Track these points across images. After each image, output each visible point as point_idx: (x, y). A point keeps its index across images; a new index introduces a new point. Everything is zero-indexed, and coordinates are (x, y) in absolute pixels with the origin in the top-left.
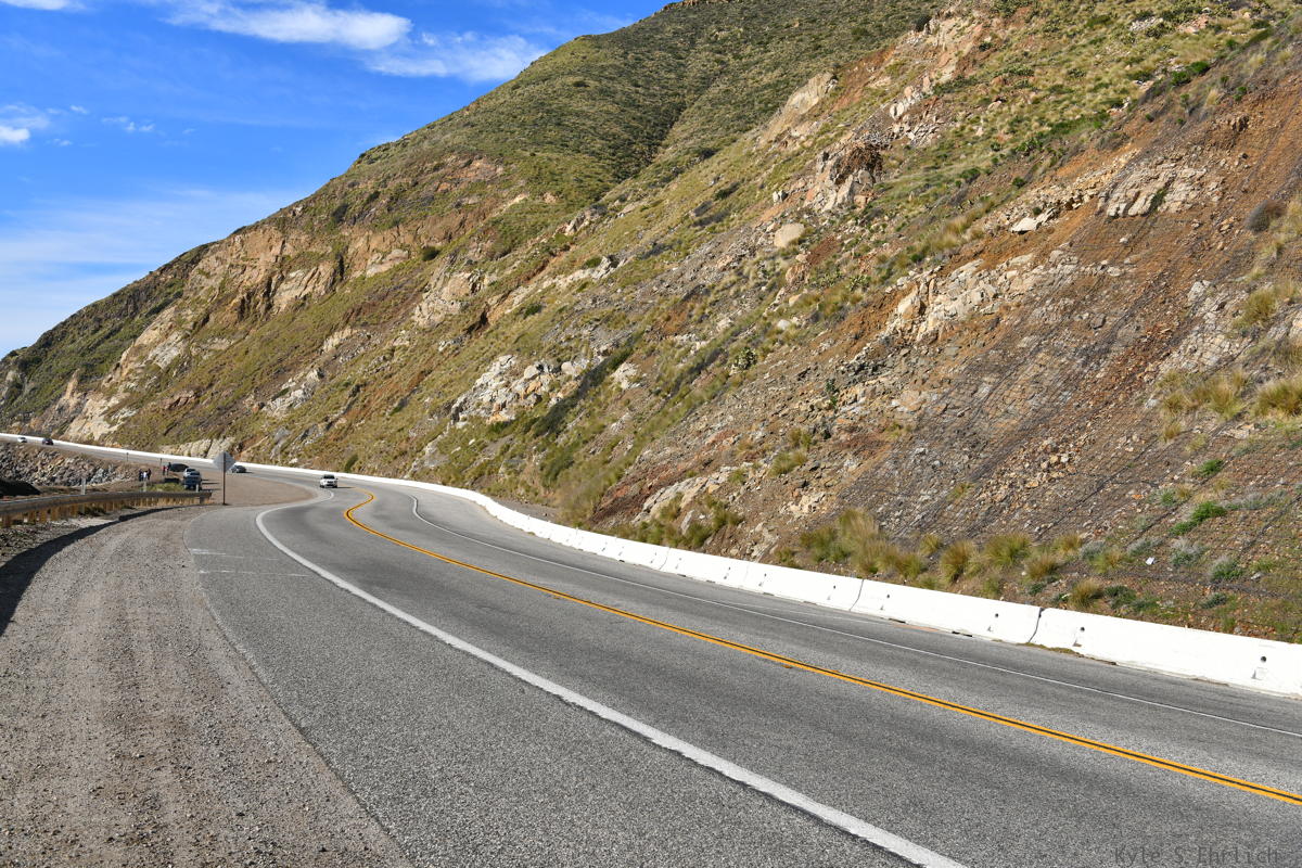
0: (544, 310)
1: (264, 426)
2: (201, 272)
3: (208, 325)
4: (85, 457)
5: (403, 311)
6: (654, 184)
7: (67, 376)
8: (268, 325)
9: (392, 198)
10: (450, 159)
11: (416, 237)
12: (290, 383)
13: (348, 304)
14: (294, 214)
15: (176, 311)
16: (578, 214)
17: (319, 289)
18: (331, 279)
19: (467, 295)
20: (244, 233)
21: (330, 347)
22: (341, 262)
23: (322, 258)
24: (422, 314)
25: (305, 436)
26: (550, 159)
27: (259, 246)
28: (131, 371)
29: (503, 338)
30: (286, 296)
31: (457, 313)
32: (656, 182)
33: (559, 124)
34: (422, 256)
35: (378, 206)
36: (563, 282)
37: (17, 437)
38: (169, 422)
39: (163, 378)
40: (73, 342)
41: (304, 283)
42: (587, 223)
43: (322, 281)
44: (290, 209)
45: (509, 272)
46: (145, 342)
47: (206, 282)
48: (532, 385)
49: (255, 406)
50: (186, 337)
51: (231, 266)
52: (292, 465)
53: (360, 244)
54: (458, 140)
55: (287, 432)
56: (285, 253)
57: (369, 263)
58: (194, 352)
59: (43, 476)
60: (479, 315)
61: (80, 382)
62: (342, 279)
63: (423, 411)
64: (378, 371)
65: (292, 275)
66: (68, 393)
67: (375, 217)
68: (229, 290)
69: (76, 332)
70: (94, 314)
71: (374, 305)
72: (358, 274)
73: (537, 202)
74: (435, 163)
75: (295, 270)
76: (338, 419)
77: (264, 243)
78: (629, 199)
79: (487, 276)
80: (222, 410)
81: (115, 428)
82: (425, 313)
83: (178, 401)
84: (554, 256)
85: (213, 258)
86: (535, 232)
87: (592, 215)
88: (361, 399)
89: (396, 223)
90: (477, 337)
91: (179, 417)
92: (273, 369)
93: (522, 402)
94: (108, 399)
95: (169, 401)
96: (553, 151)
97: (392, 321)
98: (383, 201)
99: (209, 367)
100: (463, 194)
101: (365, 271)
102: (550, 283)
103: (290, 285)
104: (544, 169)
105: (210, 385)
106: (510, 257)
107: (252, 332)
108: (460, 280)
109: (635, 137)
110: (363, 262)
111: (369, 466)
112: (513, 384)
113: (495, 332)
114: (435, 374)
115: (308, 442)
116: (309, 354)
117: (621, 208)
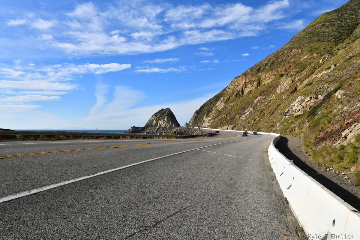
0: (314, 84)
1: (240, 122)
2: (228, 88)
3: (230, 100)
5: (274, 90)
6: (350, 43)
7: (204, 114)
8: (242, 98)
9: (271, 64)
10: (286, 51)
11: (278, 72)
12: (246, 111)
13: (261, 91)
15: (223, 98)
16: (324, 57)
17: (254, 88)
18: (257, 86)
19: (291, 83)
20: (237, 78)
21: (256, 101)
22: (259, 81)
23: (254, 81)
24: (278, 91)
25: (249, 123)
26: (315, 45)
27: (240, 81)
28: (214, 111)
30: (246, 91)
31: (288, 88)
33: (317, 36)
34: (279, 76)
36: (319, 75)
39: (220, 112)
41: (250, 87)
42: (327, 58)
43: (255, 86)
44: (247, 71)
45: (303, 76)
46: (217, 105)
47: (229, 91)
48: (308, 103)
49: (238, 117)
50: (225, 103)
51: (235, 86)
53: (263, 76)
54: (288, 46)
55: (245, 123)
56: (246, 81)
57: (266, 80)
58: (226, 106)
60: (294, 88)
61: (206, 115)
62: (259, 85)
63: (278, 114)
64: (267, 106)
65: (248, 86)
66: (204, 118)
67: (267, 69)
68: (234, 91)
72: (263, 84)
73: (311, 56)
74: (282, 53)
76: (257, 119)
77: (241, 80)
78: (340, 49)
79: (296, 78)
80: (231, 119)
81: (210, 124)
82: (279, 90)
83: (223, 117)
84: (316, 69)
85: (231, 85)
86: (310, 64)
87: (328, 56)
88: (262, 113)
89: (272, 69)
90: (294, 94)
91: (222, 121)
93: (305, 108)
94: (210, 118)
95: (221, 118)
96: (315, 43)
97: (271, 93)
98: (269, 65)
99: (229, 109)
100: (290, 59)
101: (265, 82)
102: (315, 76)
103: (247, 88)
104: (313, 48)
105: (229, 113)
106: (303, 72)
107: (239, 100)
108: (289, 80)
109: (342, 34)
110: (264, 80)
111: (263, 130)
112: (302, 104)
113: (299, 92)
114: (282, 105)
115: (249, 125)
116: (251, 104)
117: (337, 52)
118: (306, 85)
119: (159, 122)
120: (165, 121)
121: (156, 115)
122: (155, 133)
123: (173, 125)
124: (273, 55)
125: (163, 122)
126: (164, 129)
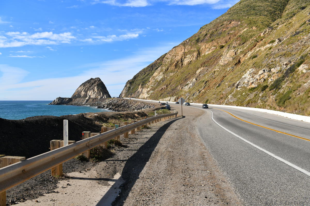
0: (258, 57)
1: (183, 93)
2: (166, 58)
3: (168, 70)
4: (143, 102)
5: (216, 62)
6: (287, 19)
7: (139, 85)
8: (182, 69)
9: (211, 35)
10: (225, 23)
11: (218, 43)
12: (189, 82)
13: (201, 62)
14: (187, 42)
15: (161, 68)
16: (265, 30)
17: (194, 59)
18: (197, 56)
19: (234, 55)
20: (175, 48)
21: (198, 72)
22: (199, 52)
23: (194, 51)
24: (222, 62)
25: (194, 95)
26: (253, 18)
28: (152, 82)
29: (247, 65)
30: (186, 62)
31: (232, 60)
32: (288, 18)
33: (253, 10)
34: (220, 48)
35: (207, 37)
36: (263, 49)
37: (129, 98)
38: (161, 93)
39: (159, 83)
40: (140, 77)
41: (190, 58)
42: (267, 32)
43: (194, 57)
44: (186, 41)
45: (245, 48)
46: (155, 76)
47: (167, 61)
48: (262, 76)
49: (181, 88)
50: (164, 73)
51: (173, 56)
52: (191, 102)
53: (203, 47)
54: (226, 18)
55: (189, 94)
56: (185, 51)
57: (206, 51)
58: (166, 77)
59: (134, 107)
60: (238, 60)
61: (142, 86)
62: (199, 56)
63: (226, 86)
64: (211, 77)
65: (187, 56)
66: (139, 88)
67: (207, 40)
68: (173, 61)
69: (140, 75)
70: (144, 71)
72: (203, 54)
73: (251, 29)
74: (221, 24)
76: (202, 90)
77: (180, 50)
78: (280, 24)
79: (239, 50)
80: (173, 90)
82: (222, 61)
83: (163, 88)
84: (258, 42)
85: (169, 55)
86: (252, 37)
87: (269, 30)
88: (207, 85)
89: (212, 40)
90: (238, 66)
91: (163, 92)
92: (184, 79)
93: (259, 81)
94: (147, 89)
95: (160, 88)
96: (253, 16)
97: (213, 65)
98: (209, 36)
99: (169, 80)
100: (229, 31)
101: (205, 53)
102: (259, 49)
103: (187, 59)
104: (252, 21)
105: (170, 84)
106: (245, 44)
107: (179, 71)
108: (232, 52)
109: (276, 10)
110: (204, 51)
111: (212, 102)
112: (255, 76)
113: (244, 64)
114: (228, 76)
115: (195, 96)
116: (193, 75)
117: (277, 27)
118: (250, 58)
119: (88, 93)
120: (95, 92)
121: (85, 85)
122: (84, 105)
123: (104, 96)
124: (212, 26)
125: (93, 92)
126: (95, 100)
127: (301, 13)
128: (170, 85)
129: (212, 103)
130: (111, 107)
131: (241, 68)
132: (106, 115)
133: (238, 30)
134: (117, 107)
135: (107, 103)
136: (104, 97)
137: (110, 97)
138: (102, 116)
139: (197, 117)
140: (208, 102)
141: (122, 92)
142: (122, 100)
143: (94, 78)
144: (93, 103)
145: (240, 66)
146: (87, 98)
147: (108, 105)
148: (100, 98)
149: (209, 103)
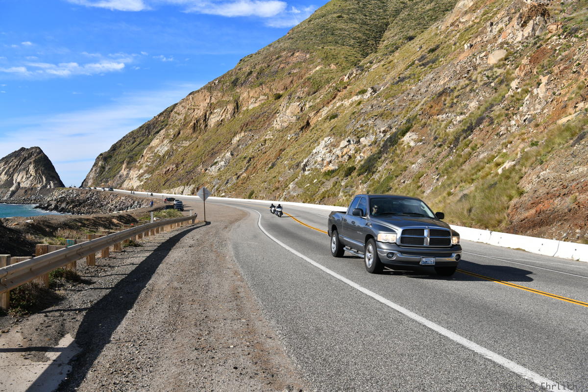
0: (340, 117)
1: (208, 179)
2: (176, 113)
3: (180, 136)
5: (267, 123)
6: (386, 54)
7: (122, 163)
8: (206, 134)
9: (258, 73)
10: (284, 54)
11: (271, 90)
12: (218, 159)
13: (242, 122)
14: (215, 84)
15: (166, 131)
17: (227, 116)
18: (233, 112)
19: (299, 113)
20: (193, 94)
21: (235, 141)
22: (237, 104)
23: (228, 102)
24: (277, 124)
25: (227, 183)
26: (331, 49)
27: (200, 100)
28: (148, 158)
29: (320, 131)
30: (213, 120)
31: (295, 121)
33: (333, 34)
34: (274, 98)
35: (252, 77)
36: (347, 103)
37: (101, 189)
38: (165, 179)
39: (162, 160)
40: (124, 148)
41: (221, 114)
42: (354, 75)
43: (229, 113)
44: (213, 82)
45: (318, 100)
46: (153, 145)
47: (178, 119)
48: (345, 150)
49: (203, 170)
50: (171, 141)
51: (189, 109)
52: (222, 197)
53: (245, 95)
54: (286, 45)
55: (218, 181)
56: (212, 102)
57: (250, 103)
58: (174, 148)
59: (112, 205)
60: (306, 121)
61: (128, 164)
62: (238, 111)
63: (285, 167)
64: (259, 151)
65: (215, 111)
66: (123, 170)
67: (251, 82)
68: (188, 120)
69: (125, 144)
70: (132, 136)
71: (254, 121)
72: (245, 109)
73: (327, 68)
74: (277, 56)
75: (216, 109)
76: (242, 174)
77: (202, 98)
78: (374, 62)
79: (307, 104)
80: (188, 173)
81: (142, 183)
82: (279, 122)
83: (169, 170)
84: (339, 91)
85: (180, 106)
86: (329, 82)
87: (357, 71)
89: (261, 84)
90: (306, 132)
91: (169, 177)
92: (210, 153)
93: (340, 159)
94: (139, 171)
95: (165, 170)
96: (332, 46)
97: (263, 128)
98: (255, 75)
99: (182, 154)
100: (291, 69)
101: (248, 107)
102: (340, 104)
103: (215, 115)
104: (329, 54)
105: (183, 162)
106: (317, 94)
107: (199, 137)
108: (295, 106)
109: (369, 38)
110: (247, 103)
111: (260, 195)
112: (334, 151)
113: (315, 129)
114: (288, 150)
115: (229, 185)
116: (226, 145)
117: (370, 67)
118: (327, 118)
119: (15, 178)
120: (31, 175)
121: (7, 162)
122: (6, 201)
123: (50, 184)
124: (260, 57)
125: (25, 176)
126: (30, 192)
127: (407, 46)
128: (184, 164)
129: (261, 197)
130: (63, 205)
131: (310, 135)
132: (52, 222)
133: (307, 68)
134: (76, 206)
135: (55, 197)
136: (49, 186)
137: (62, 185)
138: (41, 223)
139: (232, 223)
140: (253, 195)
141: (88, 176)
142: (87, 193)
143: (29, 148)
144: (26, 197)
145: (309, 131)
146: (13, 188)
147: (58, 202)
148: (40, 187)
149: (254, 197)
